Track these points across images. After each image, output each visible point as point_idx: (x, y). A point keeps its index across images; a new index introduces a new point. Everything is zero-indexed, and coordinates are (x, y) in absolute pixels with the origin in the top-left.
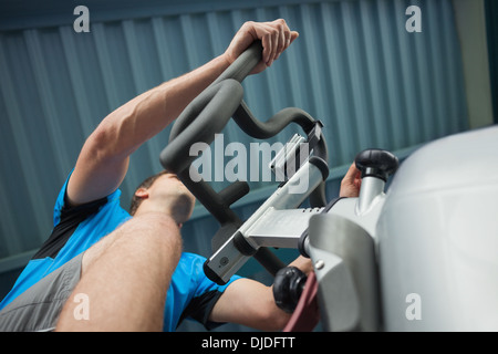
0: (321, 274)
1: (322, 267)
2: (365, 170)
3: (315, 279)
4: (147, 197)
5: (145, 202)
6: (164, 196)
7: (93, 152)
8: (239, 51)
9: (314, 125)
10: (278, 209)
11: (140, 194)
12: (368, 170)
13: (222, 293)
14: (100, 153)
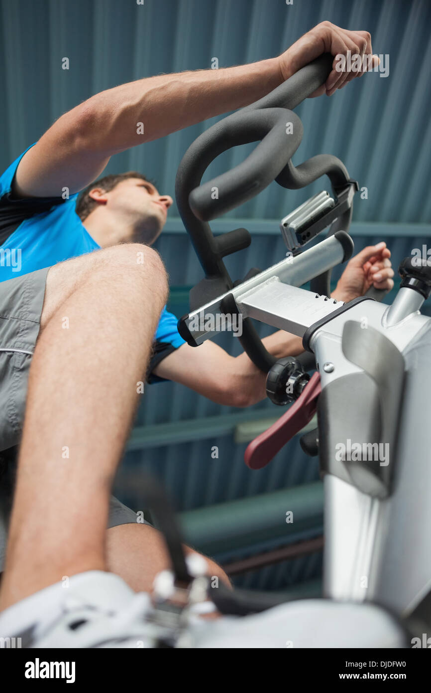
0: (328, 379)
1: (331, 371)
2: (409, 280)
3: (319, 381)
4: (104, 203)
5: (100, 209)
6: (129, 212)
7: (70, 137)
8: (301, 62)
9: (349, 186)
10: (282, 281)
11: (95, 195)
12: (412, 281)
13: (175, 349)
14: (78, 141)
